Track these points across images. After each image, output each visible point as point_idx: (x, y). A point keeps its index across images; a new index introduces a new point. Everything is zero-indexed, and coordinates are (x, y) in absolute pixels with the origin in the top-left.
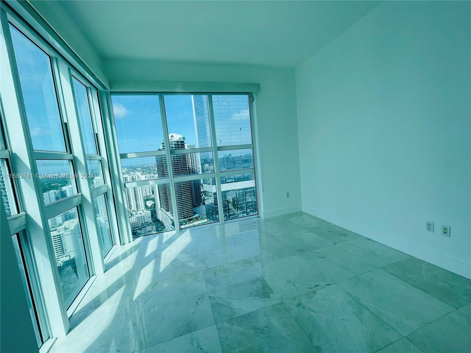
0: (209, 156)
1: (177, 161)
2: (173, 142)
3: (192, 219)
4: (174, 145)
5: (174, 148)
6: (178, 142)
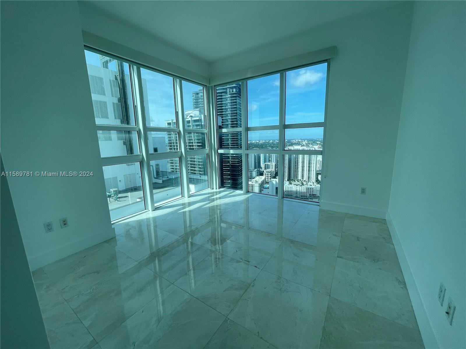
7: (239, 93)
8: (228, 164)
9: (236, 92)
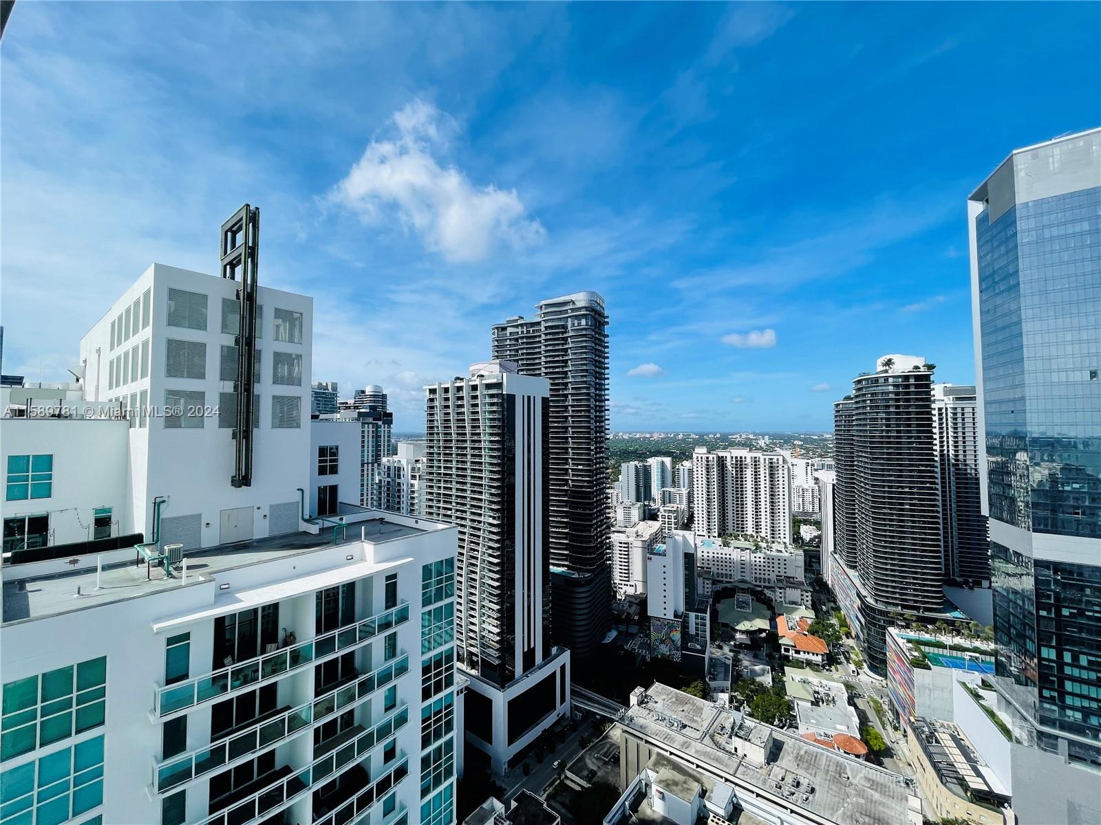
0: (1025, 425)
2: (891, 380)
7: (593, 328)
8: (565, 488)
9: (587, 327)
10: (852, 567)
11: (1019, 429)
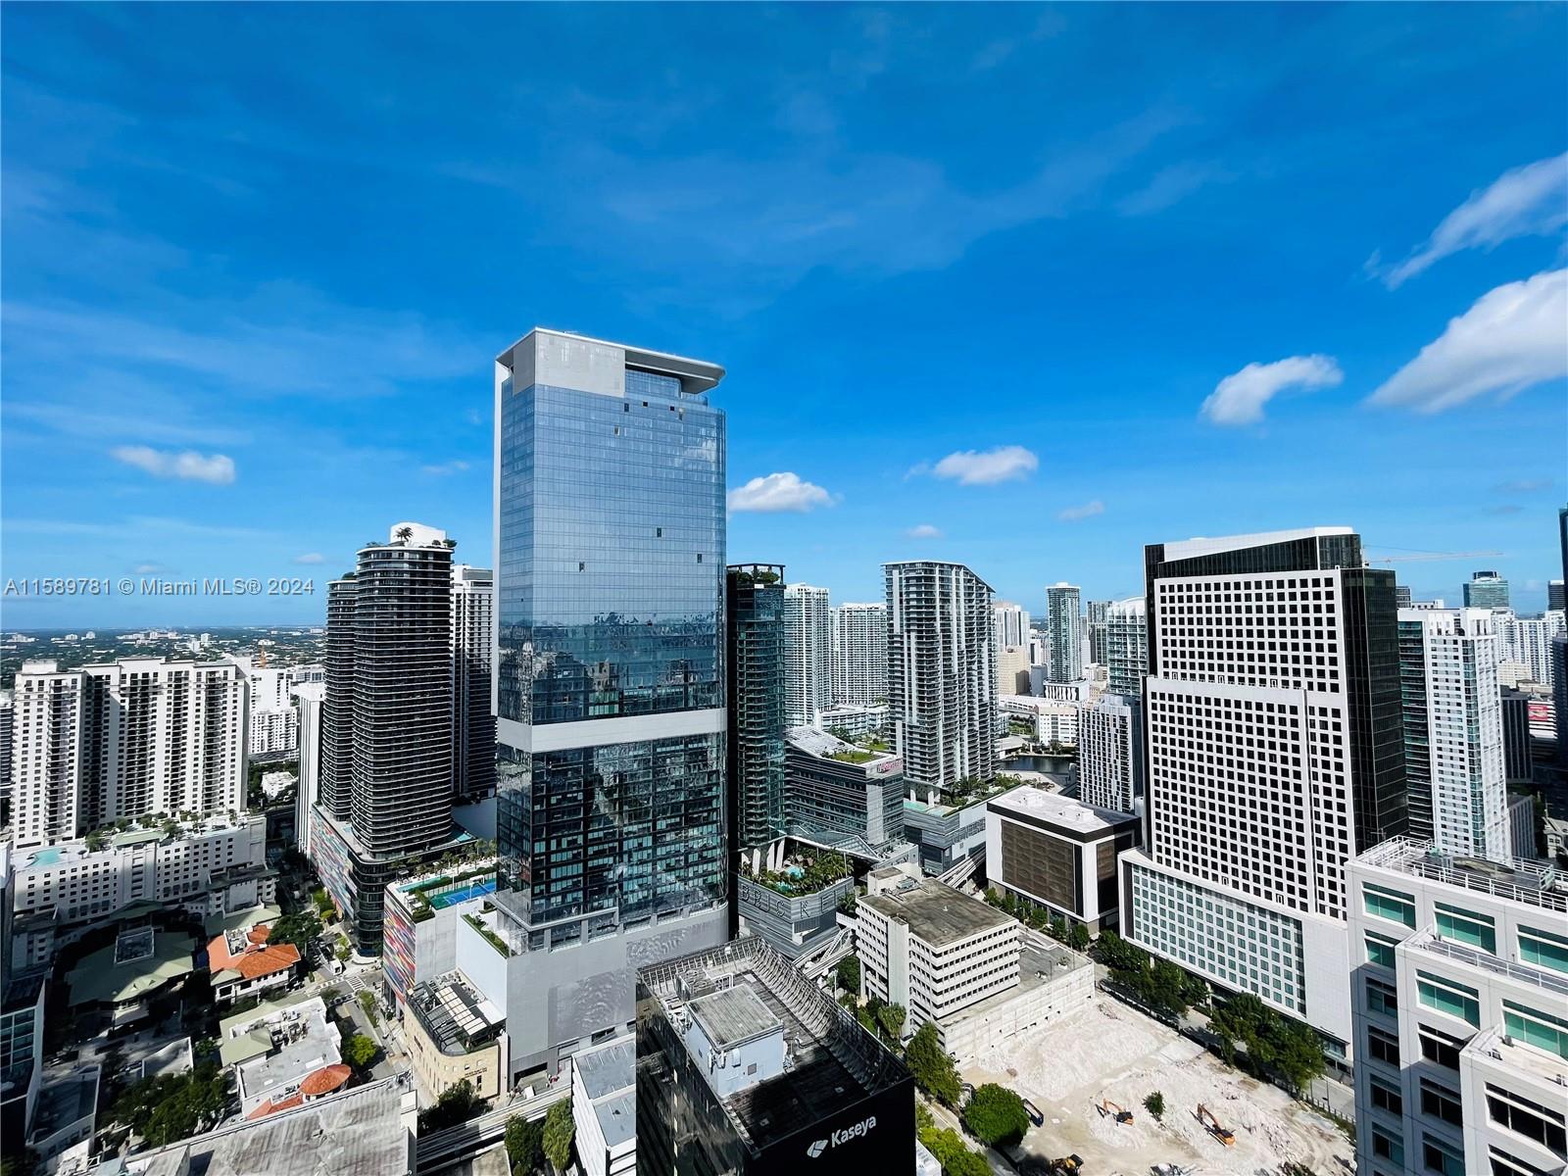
0: (531, 613)
1: (412, 623)
2: (406, 555)
3: (437, 856)
4: (410, 563)
5: (406, 576)
6: (425, 554)
10: (341, 818)
11: (526, 618)
